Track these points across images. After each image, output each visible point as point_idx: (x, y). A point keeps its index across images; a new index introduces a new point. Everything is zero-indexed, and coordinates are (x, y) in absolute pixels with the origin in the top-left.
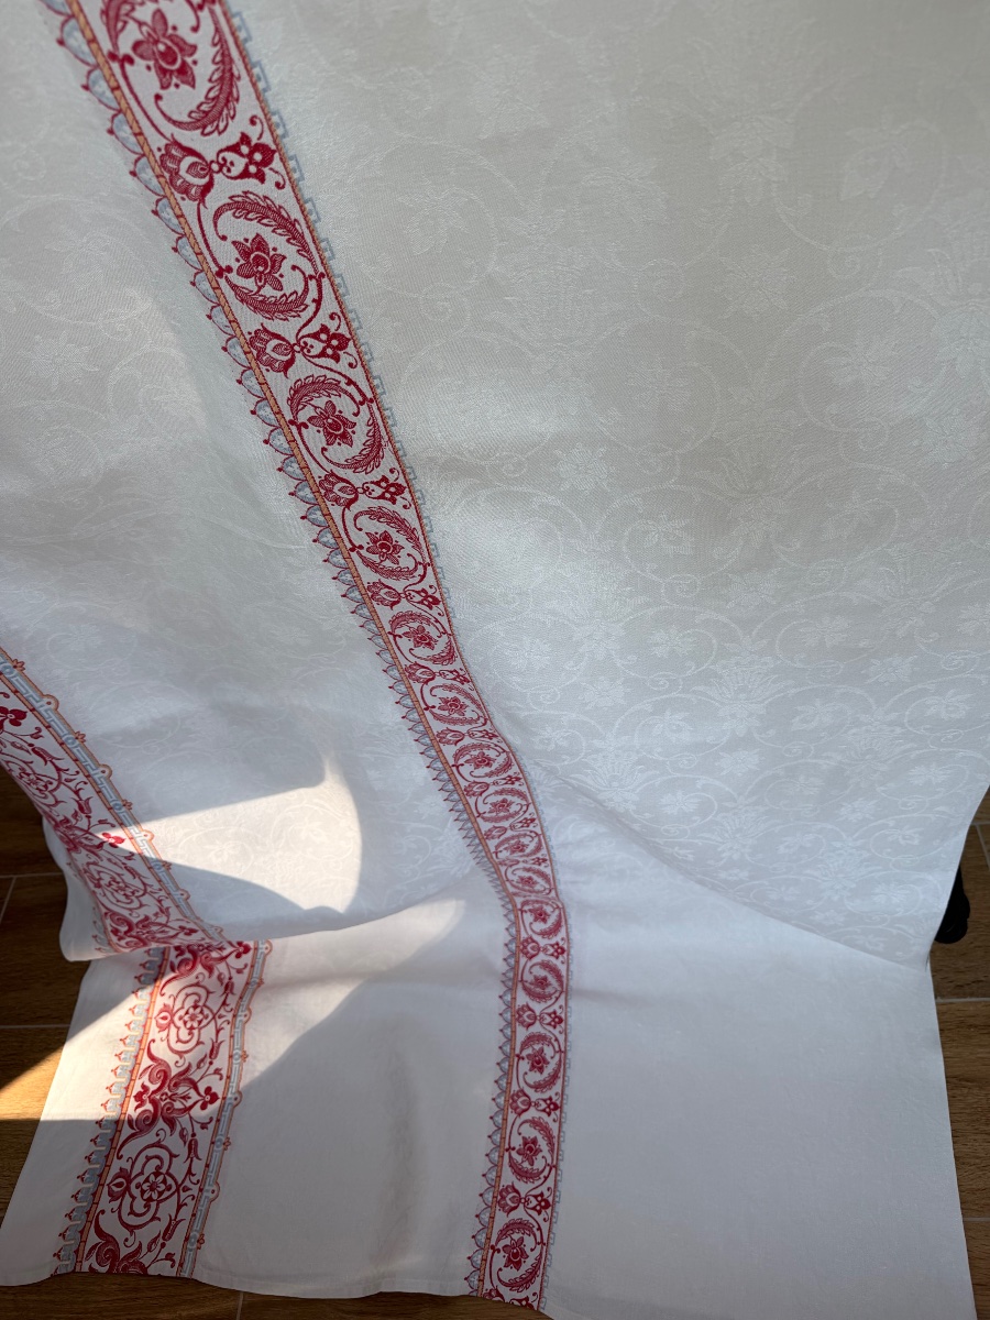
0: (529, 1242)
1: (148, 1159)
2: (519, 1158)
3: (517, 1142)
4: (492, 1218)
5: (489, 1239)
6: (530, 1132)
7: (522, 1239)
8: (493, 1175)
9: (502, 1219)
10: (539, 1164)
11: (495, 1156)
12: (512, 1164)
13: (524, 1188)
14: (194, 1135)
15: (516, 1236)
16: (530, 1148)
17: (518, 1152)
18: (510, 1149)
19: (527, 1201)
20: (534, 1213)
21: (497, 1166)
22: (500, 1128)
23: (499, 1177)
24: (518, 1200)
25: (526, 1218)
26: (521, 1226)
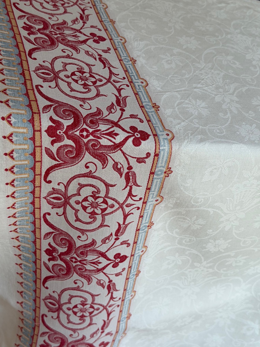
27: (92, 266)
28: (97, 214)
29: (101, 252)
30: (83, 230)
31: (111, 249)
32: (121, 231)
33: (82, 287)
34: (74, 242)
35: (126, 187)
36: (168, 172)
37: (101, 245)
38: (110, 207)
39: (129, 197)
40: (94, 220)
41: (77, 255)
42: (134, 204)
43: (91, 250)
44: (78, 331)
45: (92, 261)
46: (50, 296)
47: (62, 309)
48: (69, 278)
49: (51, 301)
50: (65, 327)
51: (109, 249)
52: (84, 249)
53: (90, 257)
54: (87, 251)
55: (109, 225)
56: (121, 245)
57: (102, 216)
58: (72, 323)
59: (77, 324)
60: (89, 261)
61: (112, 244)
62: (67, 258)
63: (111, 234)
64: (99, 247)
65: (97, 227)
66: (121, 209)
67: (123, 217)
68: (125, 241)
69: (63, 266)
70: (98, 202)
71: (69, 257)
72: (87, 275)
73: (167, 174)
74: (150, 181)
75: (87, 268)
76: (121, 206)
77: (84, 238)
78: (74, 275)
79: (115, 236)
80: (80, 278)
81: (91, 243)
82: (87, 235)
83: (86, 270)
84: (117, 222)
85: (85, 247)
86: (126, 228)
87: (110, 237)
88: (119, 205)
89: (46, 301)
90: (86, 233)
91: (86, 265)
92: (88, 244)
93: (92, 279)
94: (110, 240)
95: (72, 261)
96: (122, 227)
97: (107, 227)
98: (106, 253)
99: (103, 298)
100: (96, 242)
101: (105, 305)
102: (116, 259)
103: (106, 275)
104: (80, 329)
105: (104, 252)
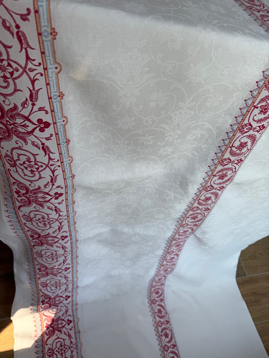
0: (168, 331)
1: (57, 343)
2: (158, 314)
3: (156, 311)
4: (158, 329)
5: (159, 334)
6: (159, 308)
7: (166, 332)
8: (154, 320)
9: (160, 329)
10: (163, 314)
11: (153, 315)
12: (158, 316)
13: (162, 320)
14: (68, 332)
15: (165, 331)
16: (160, 311)
17: (158, 313)
18: (156, 313)
19: (164, 323)
20: (166, 325)
21: (155, 317)
22: (152, 309)
23: (156, 320)
24: (162, 323)
25: (165, 326)
26: (165, 329)
27: (23, 129)
28: (9, 78)
29: (25, 116)
30: (4, 94)
31: (32, 114)
32: (34, 97)
33: (22, 147)
34: (3, 106)
35: (22, 49)
36: (54, 33)
37: (22, 109)
38: (16, 71)
39: (29, 61)
40: (8, 84)
41: (9, 119)
42: (36, 70)
43: (17, 114)
44: (34, 182)
45: (21, 124)
46: (7, 154)
47: (17, 165)
48: (12, 139)
49: (9, 158)
50: (24, 179)
51: (30, 113)
52: (11, 112)
53: (19, 121)
54: (14, 114)
55: (21, 89)
56: (39, 111)
57: (13, 80)
58: (27, 175)
59: (31, 177)
60: (19, 124)
61: (31, 109)
62: (4, 121)
63: (27, 99)
64: (22, 111)
65: (13, 91)
66: (25, 74)
67: (30, 82)
68: (42, 108)
69: (5, 129)
70: (4, 65)
71: (5, 120)
72: (22, 136)
73: (53, 35)
74: (41, 43)
75: (20, 131)
76: (24, 71)
77: (7, 102)
78: (13, 137)
79: (31, 102)
80: (18, 139)
81: (14, 107)
82: (8, 99)
83: (19, 132)
84: (27, 87)
85: (11, 111)
86: (38, 94)
87: (27, 102)
88: (22, 69)
89: (6, 158)
90: (7, 97)
91: (18, 128)
92: (12, 108)
93: (27, 140)
94: (28, 105)
95: (8, 124)
96: (33, 93)
97: (20, 92)
98: (29, 117)
99: (42, 158)
100: (17, 106)
101: (47, 164)
102: (40, 124)
103: (36, 138)
104: (34, 181)
105: (27, 116)
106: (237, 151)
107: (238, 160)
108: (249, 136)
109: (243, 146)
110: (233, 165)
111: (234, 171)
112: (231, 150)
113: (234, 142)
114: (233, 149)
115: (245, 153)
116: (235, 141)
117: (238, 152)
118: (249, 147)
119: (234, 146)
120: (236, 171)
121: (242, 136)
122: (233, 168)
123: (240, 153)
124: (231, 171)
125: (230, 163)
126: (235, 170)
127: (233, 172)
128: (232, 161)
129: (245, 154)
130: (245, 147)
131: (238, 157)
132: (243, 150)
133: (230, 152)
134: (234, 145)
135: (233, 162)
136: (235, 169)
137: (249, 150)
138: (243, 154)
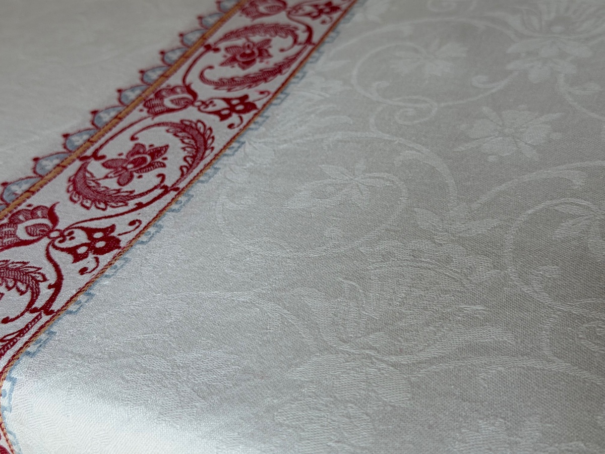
106: (106, 177)
107: (89, 232)
108: (183, 128)
109: (144, 160)
110: (54, 253)
111: (39, 304)
112: (83, 168)
113: (107, 142)
114: (96, 168)
115: (144, 200)
116: (112, 138)
117: (112, 184)
118: (172, 176)
119: (103, 157)
120: (55, 307)
121: (149, 121)
122: (45, 280)
123: (119, 191)
124: (27, 297)
125: (45, 241)
126: (52, 299)
127: (30, 308)
128: (61, 226)
129: (140, 206)
130: (151, 166)
131: (100, 213)
132: (135, 180)
133: (73, 181)
134: (100, 153)
135: (62, 234)
136: (57, 287)
137: (166, 190)
138: (132, 204)
